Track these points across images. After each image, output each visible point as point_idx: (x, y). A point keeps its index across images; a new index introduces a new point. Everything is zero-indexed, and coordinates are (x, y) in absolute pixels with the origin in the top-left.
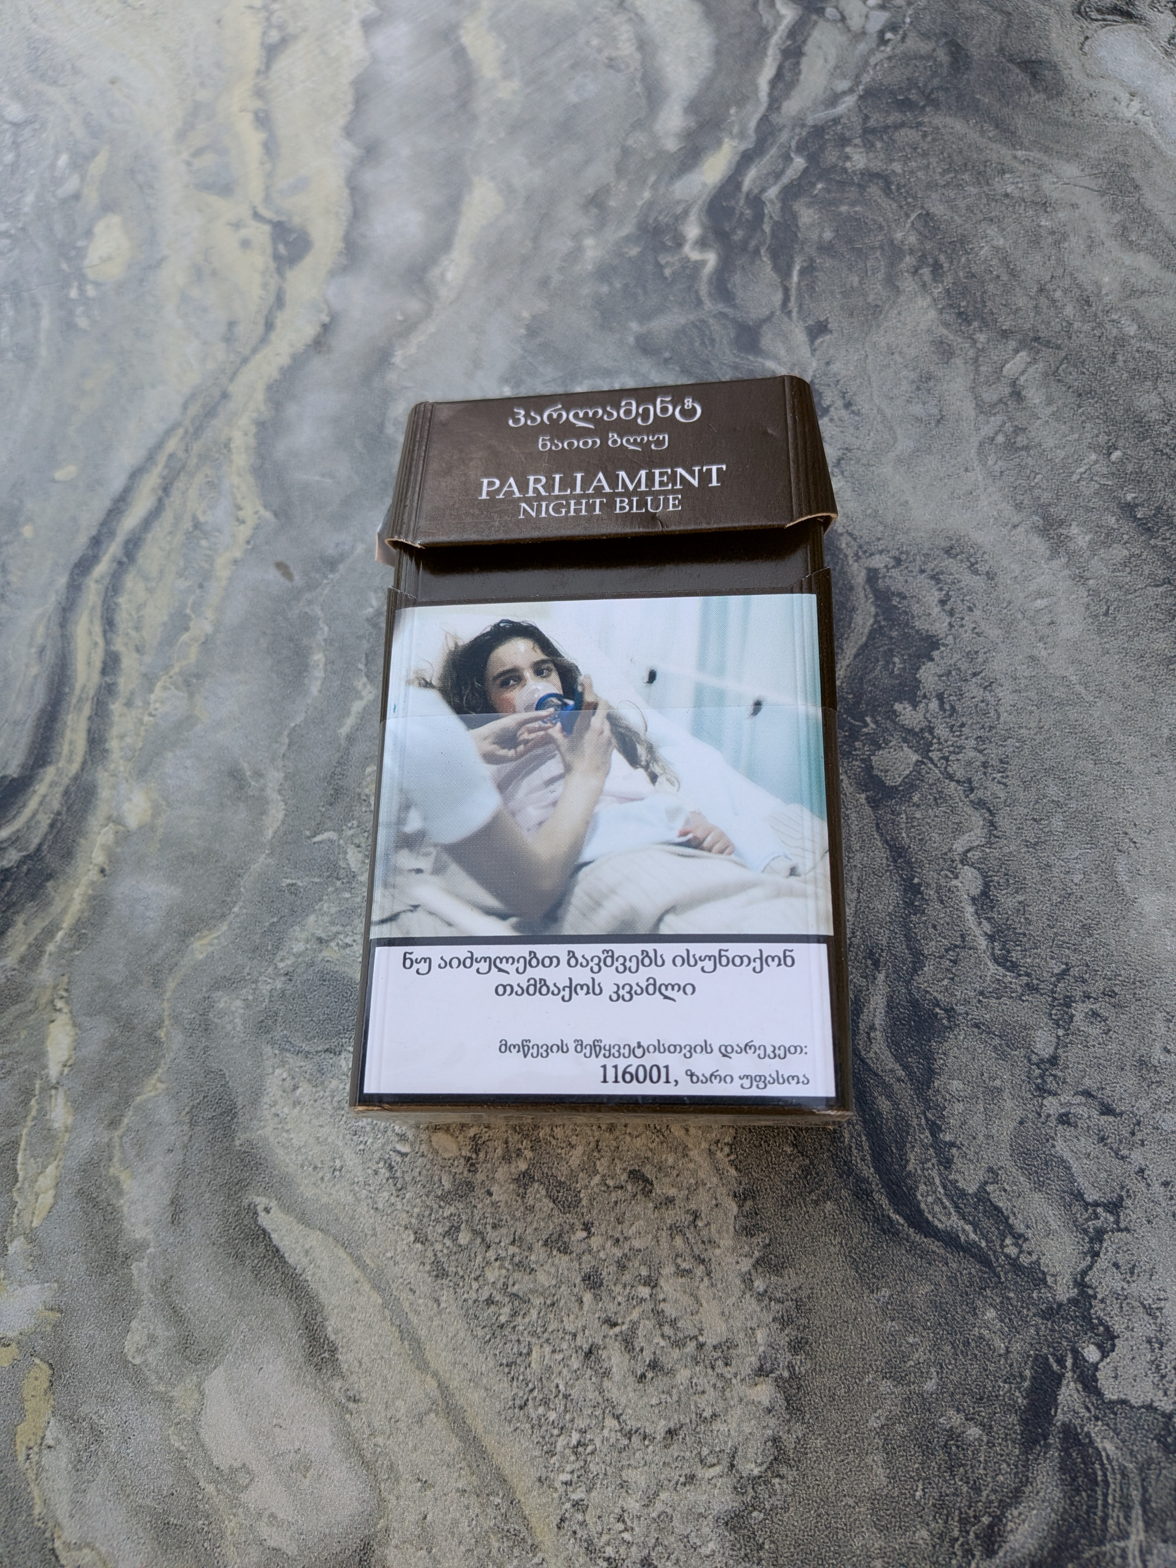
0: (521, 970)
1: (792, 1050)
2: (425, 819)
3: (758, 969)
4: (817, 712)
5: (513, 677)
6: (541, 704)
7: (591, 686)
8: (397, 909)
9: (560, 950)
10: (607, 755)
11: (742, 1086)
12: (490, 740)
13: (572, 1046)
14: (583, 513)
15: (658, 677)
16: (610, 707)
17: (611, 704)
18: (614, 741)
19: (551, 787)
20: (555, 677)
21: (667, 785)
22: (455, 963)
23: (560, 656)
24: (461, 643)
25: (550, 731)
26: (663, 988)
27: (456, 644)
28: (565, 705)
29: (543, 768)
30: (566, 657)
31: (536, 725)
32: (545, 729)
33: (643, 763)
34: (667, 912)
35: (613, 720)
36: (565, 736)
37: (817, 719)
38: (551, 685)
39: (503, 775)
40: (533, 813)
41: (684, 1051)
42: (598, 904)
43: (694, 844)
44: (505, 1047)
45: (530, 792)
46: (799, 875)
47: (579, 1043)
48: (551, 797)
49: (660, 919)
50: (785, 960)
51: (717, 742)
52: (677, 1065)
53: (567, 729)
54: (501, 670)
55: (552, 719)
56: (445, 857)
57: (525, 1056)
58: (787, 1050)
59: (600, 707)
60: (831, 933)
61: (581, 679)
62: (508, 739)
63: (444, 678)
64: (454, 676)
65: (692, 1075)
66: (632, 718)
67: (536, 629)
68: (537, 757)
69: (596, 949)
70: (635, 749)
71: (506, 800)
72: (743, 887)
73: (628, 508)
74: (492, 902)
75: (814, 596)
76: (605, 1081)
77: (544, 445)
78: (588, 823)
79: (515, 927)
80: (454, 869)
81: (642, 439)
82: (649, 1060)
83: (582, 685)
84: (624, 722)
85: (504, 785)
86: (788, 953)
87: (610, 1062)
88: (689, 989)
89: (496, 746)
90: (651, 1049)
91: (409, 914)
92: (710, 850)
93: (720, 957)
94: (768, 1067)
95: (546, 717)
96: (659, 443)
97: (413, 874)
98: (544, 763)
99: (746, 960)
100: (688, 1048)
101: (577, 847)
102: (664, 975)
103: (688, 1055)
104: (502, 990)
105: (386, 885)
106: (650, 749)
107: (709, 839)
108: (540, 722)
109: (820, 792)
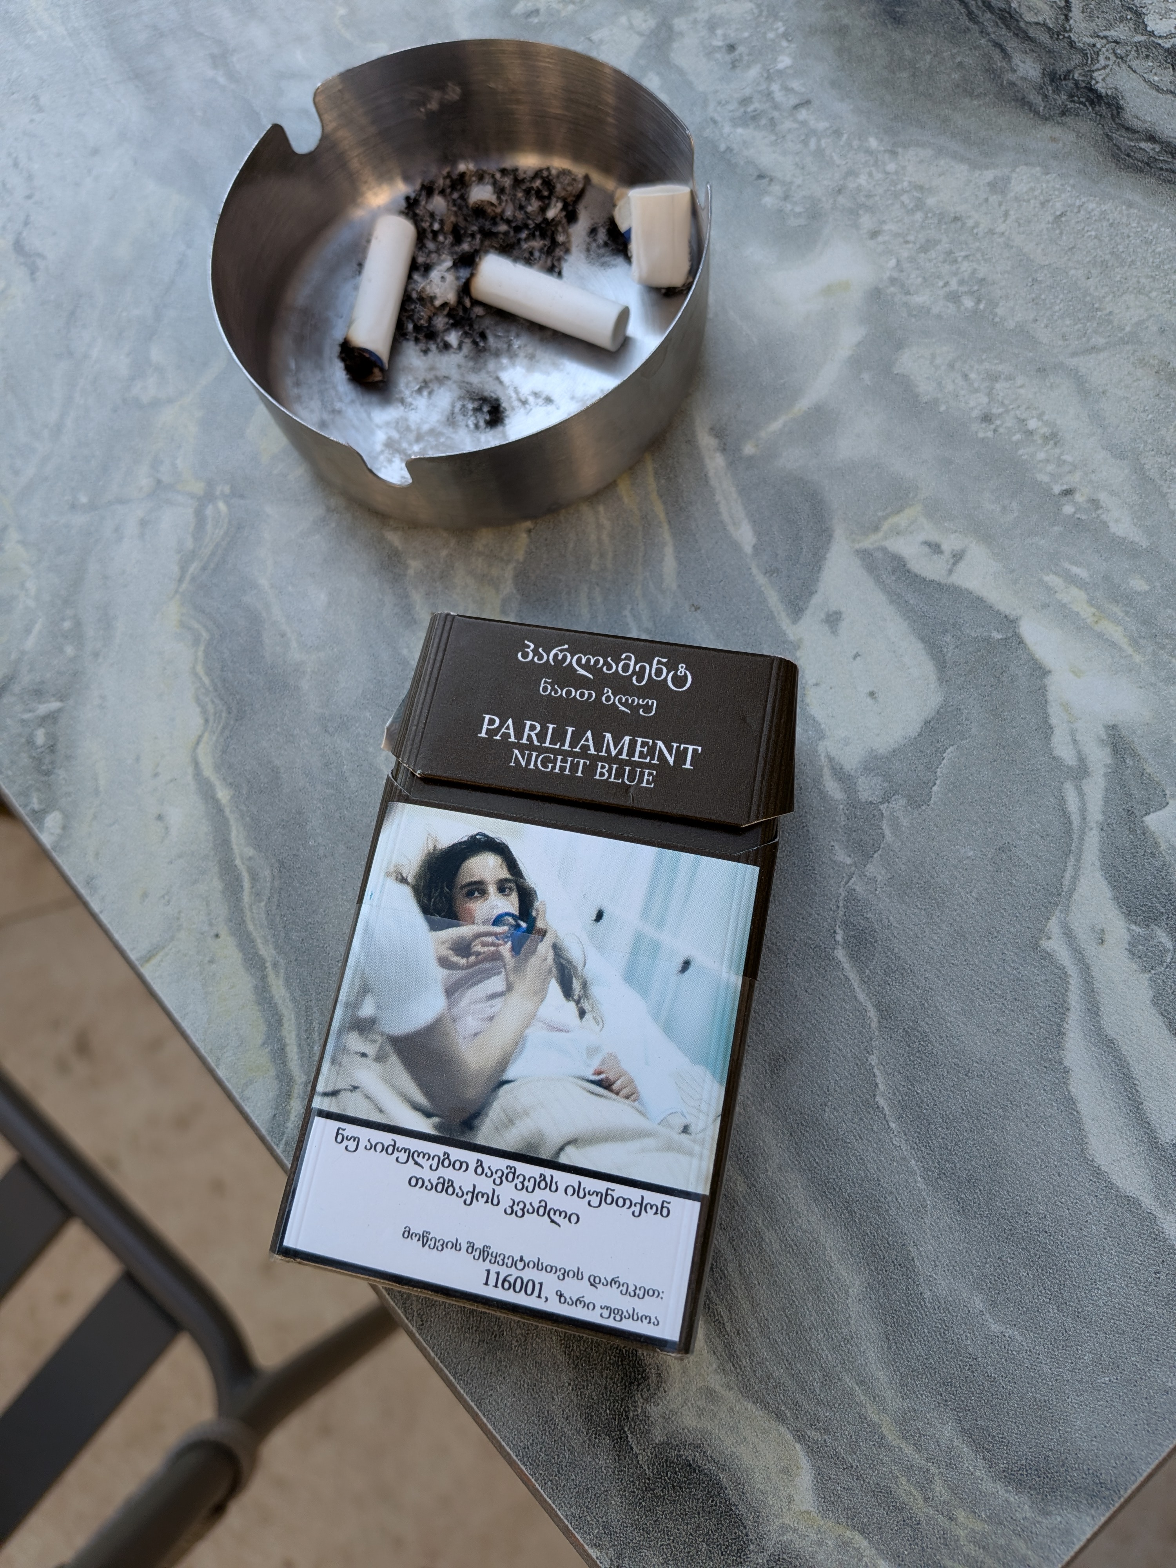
0: (434, 1167)
1: (651, 1293)
2: (378, 1007)
3: (637, 1214)
4: (737, 980)
5: (477, 889)
6: (498, 921)
7: (545, 913)
8: (338, 1087)
9: (471, 1157)
10: (545, 982)
11: (601, 1316)
12: (447, 945)
13: (464, 1246)
14: (567, 772)
15: (604, 917)
16: (557, 937)
17: (559, 934)
18: (554, 970)
19: (492, 1002)
20: (514, 897)
21: (592, 1023)
22: (379, 1147)
23: (523, 878)
24: (439, 847)
25: (501, 948)
26: (552, 1213)
27: (435, 847)
28: (518, 926)
29: (488, 982)
30: (528, 880)
31: (490, 939)
32: (497, 945)
33: (576, 997)
34: (569, 1143)
35: (557, 949)
36: (513, 956)
37: (736, 988)
38: (509, 904)
39: (453, 980)
40: (470, 1023)
41: (558, 1273)
42: (511, 1122)
43: (605, 1084)
44: (408, 1234)
45: (473, 1003)
46: (690, 1134)
47: (471, 1246)
48: (490, 1012)
49: (562, 1149)
50: (662, 1210)
51: (643, 990)
52: (551, 1284)
53: (516, 950)
54: (469, 880)
55: (504, 937)
56: (389, 1048)
57: (423, 1246)
58: (646, 1292)
59: (548, 935)
60: (707, 1193)
61: (537, 904)
62: (463, 948)
63: (419, 877)
64: (428, 877)
65: (561, 1296)
66: (574, 952)
67: (507, 847)
68: (485, 971)
69: (501, 1163)
70: (571, 982)
71: (451, 1005)
72: (640, 1134)
73: (607, 774)
74: (420, 1098)
75: (757, 869)
76: (486, 1284)
77: (545, 689)
78: (517, 1043)
79: (437, 1127)
80: (394, 1060)
81: (633, 701)
82: (528, 1274)
83: (537, 910)
84: (567, 955)
85: (452, 991)
86: (665, 1204)
87: (494, 1268)
88: (574, 1219)
89: (451, 952)
90: (531, 1265)
91: (349, 1093)
92: (617, 1093)
93: (607, 1194)
94: (626, 1304)
95: (500, 934)
96: (647, 708)
97: (358, 1057)
98: (490, 977)
99: (628, 1202)
100: (562, 1271)
101: (503, 1064)
102: (556, 1201)
103: (561, 1277)
104: (415, 1182)
105: (333, 1061)
106: (585, 985)
107: (618, 1083)
108: (493, 938)
109: (725, 1058)
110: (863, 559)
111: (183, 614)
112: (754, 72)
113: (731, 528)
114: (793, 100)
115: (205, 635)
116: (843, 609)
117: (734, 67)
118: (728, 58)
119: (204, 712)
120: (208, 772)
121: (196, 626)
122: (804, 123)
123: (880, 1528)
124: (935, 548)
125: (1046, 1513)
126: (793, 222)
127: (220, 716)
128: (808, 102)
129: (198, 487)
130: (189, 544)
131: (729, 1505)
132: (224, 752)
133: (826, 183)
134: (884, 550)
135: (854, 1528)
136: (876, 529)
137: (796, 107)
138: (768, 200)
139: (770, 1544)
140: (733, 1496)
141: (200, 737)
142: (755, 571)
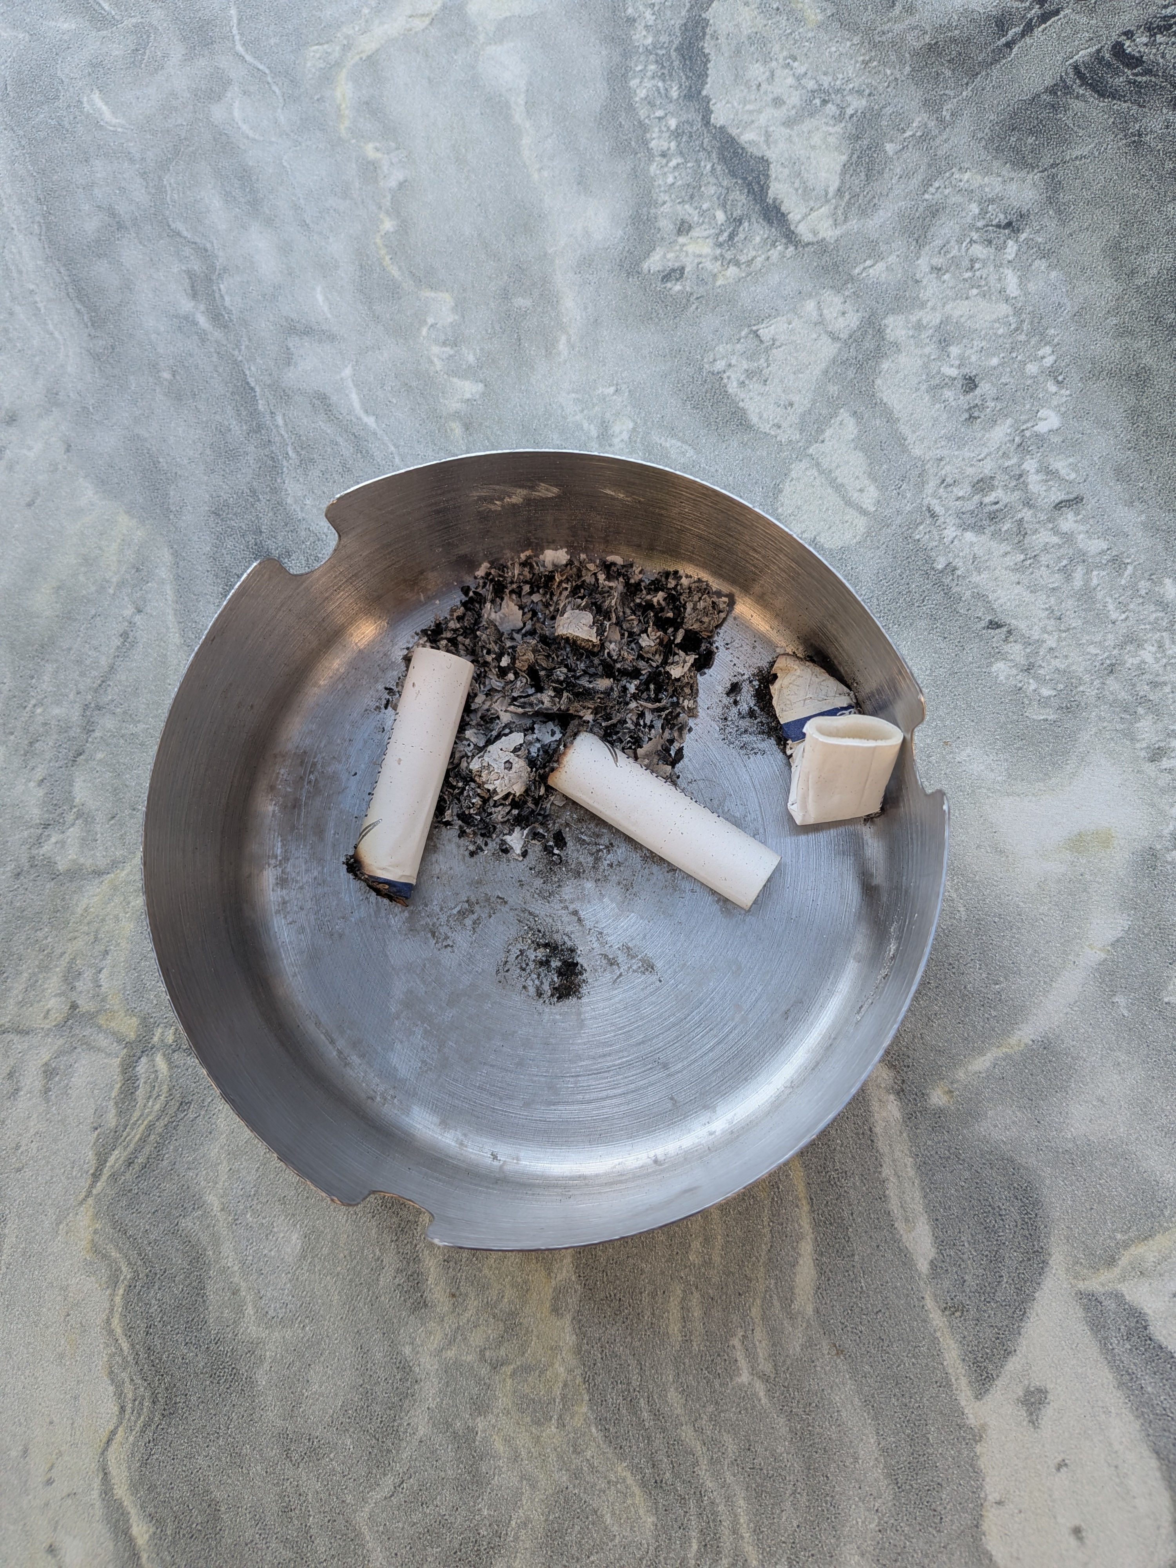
110: (1087, 1309)
111: (96, 1232)
112: (1000, 433)
113: (900, 1225)
114: (1058, 495)
115: (126, 1272)
116: (1050, 1386)
117: (972, 418)
118: (964, 401)
119: (120, 1395)
120: (121, 1491)
121: (114, 1254)
122: (1068, 538)
126: (1036, 714)
127: (141, 1404)
128: (1078, 500)
129: (129, 1027)
130: (111, 1119)
132: (144, 1463)
133: (1092, 650)
134: (1118, 1297)
136: (1111, 1262)
137: (1058, 506)
138: (1000, 668)
141: (113, 1433)
142: (929, 1303)
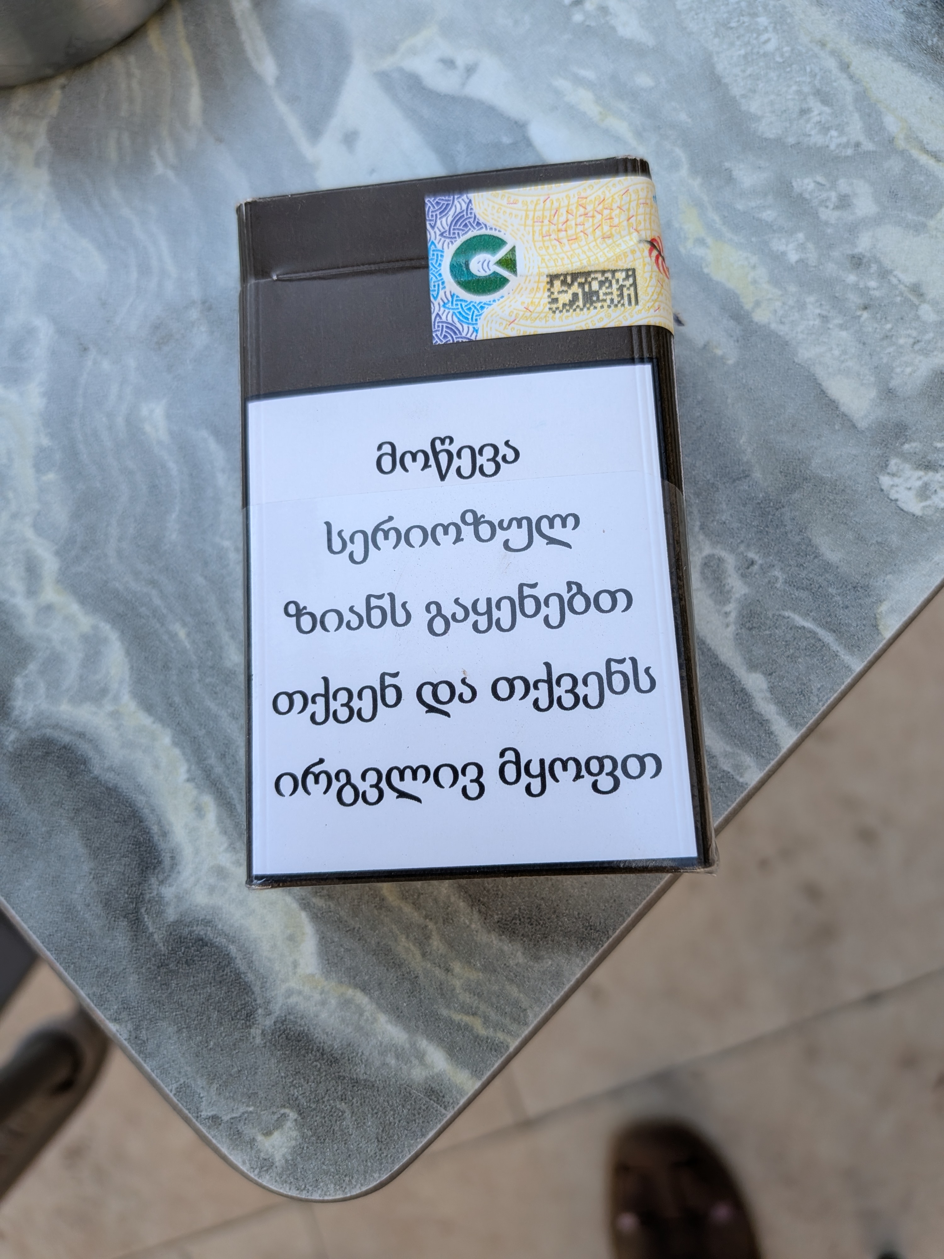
110: (381, 81)
113: (255, 64)
116: (360, 128)
123: (380, 984)
124: (449, 63)
125: (537, 958)
131: (238, 975)
134: (401, 70)
135: (356, 986)
139: (277, 1008)
140: (241, 964)
142: (277, 101)
